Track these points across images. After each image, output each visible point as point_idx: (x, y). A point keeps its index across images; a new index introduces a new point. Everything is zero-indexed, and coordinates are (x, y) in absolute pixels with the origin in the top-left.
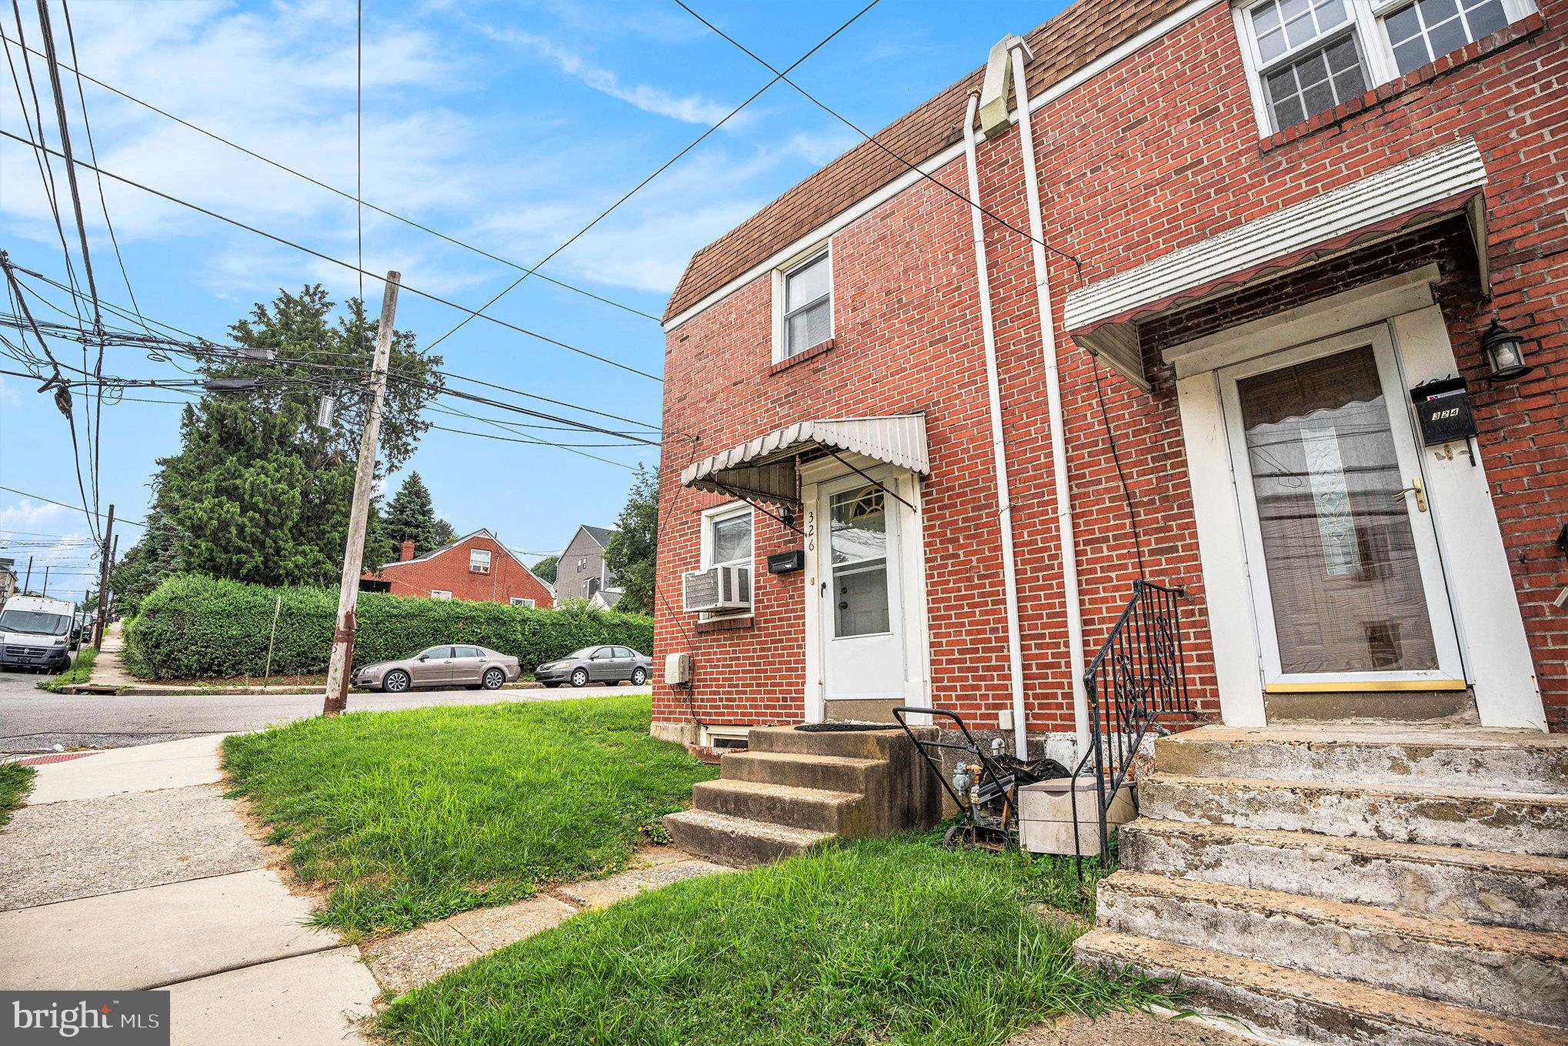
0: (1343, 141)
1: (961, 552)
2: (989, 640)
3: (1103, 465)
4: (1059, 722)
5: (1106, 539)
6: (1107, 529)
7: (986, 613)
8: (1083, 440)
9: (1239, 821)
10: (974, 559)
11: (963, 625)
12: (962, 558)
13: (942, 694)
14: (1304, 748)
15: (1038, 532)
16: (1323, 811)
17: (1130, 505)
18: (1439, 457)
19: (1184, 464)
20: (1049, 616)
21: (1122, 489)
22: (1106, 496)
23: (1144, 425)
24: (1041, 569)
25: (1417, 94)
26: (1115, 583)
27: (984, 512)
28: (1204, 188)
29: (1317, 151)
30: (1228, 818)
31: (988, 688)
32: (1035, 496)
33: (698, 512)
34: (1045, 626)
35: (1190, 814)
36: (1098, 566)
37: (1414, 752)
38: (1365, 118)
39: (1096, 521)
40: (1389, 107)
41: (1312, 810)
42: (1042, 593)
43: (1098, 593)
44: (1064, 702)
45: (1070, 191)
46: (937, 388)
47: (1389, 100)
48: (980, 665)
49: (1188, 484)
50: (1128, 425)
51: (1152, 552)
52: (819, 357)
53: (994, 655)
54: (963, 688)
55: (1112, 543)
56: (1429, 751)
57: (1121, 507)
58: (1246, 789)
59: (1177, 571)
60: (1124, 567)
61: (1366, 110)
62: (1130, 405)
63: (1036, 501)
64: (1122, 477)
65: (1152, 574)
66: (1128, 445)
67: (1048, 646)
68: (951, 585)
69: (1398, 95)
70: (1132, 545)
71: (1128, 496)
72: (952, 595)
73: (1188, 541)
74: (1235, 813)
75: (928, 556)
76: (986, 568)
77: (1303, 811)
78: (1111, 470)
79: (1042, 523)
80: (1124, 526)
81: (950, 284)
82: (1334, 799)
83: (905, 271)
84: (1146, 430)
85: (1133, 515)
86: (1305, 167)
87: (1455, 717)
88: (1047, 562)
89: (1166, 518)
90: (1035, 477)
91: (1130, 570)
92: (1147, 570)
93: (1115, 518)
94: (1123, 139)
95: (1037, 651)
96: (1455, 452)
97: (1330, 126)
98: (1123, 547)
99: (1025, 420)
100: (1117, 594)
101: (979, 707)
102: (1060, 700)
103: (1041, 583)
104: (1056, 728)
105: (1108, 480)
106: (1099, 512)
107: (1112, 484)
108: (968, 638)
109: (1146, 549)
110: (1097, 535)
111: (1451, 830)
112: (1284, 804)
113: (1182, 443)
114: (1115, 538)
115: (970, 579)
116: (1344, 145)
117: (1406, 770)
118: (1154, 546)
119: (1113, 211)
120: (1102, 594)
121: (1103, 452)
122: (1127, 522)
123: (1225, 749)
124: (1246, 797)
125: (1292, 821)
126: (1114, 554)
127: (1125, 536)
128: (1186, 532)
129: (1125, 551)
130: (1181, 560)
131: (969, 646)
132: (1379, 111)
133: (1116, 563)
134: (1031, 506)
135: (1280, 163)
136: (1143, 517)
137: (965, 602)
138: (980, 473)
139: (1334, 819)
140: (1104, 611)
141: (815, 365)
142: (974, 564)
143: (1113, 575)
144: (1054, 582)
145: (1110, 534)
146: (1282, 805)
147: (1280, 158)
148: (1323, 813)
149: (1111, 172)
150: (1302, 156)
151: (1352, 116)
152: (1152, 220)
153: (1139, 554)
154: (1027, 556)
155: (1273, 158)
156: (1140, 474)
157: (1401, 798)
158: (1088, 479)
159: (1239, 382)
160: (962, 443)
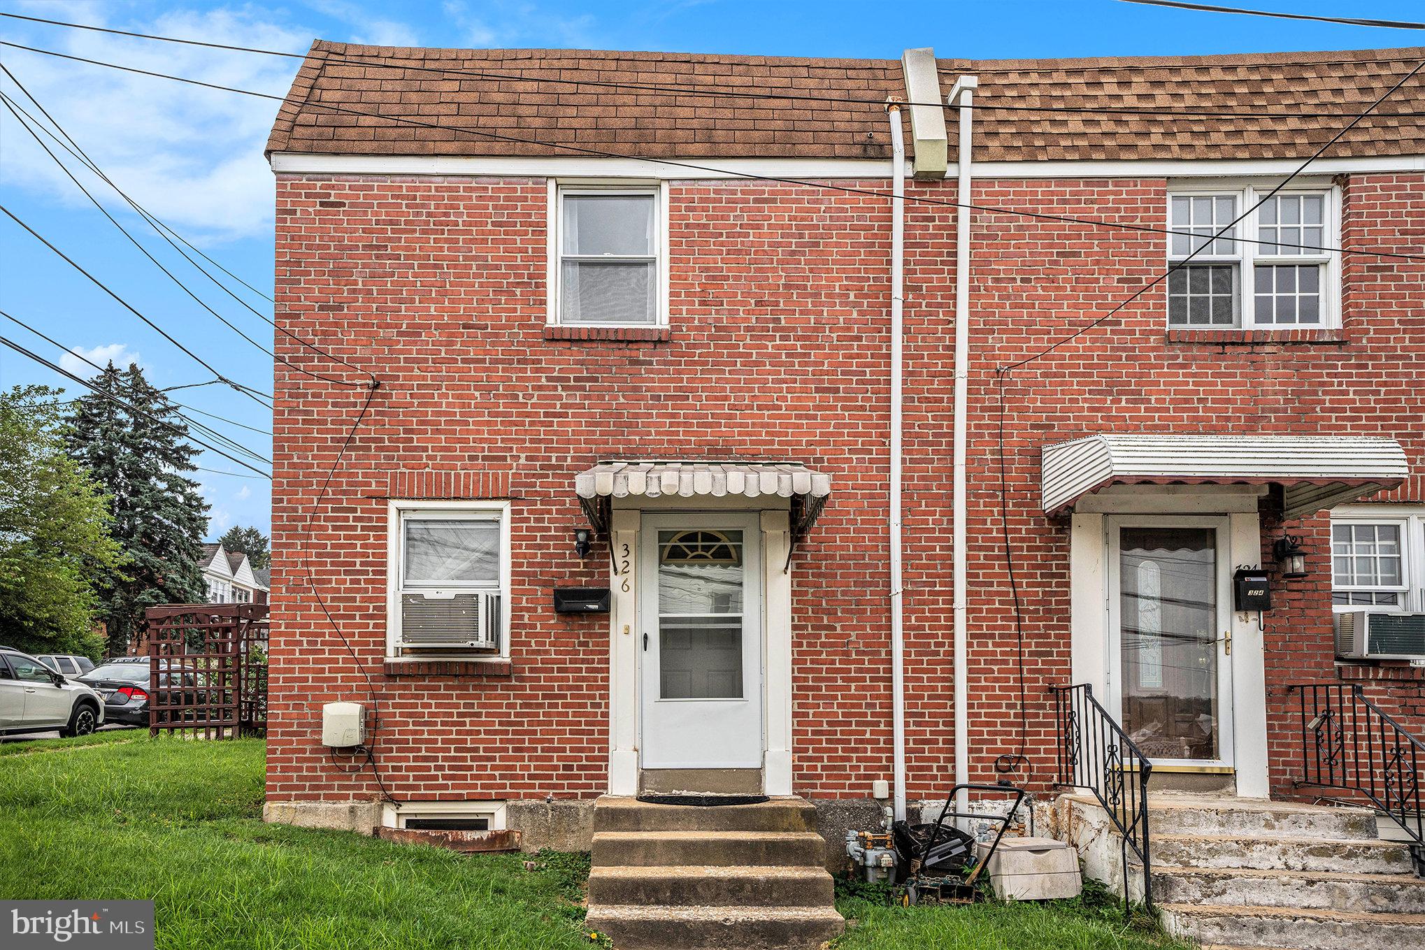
0: (1224, 361)
1: (838, 626)
2: (865, 715)
3: (997, 570)
4: (933, 791)
5: (992, 636)
6: (995, 627)
7: (864, 688)
8: (980, 543)
9: (1202, 863)
10: (853, 634)
11: (836, 697)
12: (839, 631)
13: (805, 764)
14: (1213, 813)
15: (927, 619)
16: (1255, 855)
17: (1017, 610)
18: (1241, 620)
19: (1068, 585)
20: (930, 697)
21: (1012, 594)
22: (997, 598)
23: (1038, 544)
24: (927, 654)
25: (1274, 349)
26: (996, 675)
27: (868, 590)
28: (1118, 349)
29: (1204, 360)
30: (1194, 862)
31: (859, 759)
32: (925, 584)
33: (383, 499)
34: (924, 706)
35: (1167, 861)
36: (982, 658)
37: (1278, 816)
38: (1241, 349)
39: (985, 619)
40: (1257, 349)
41: (1249, 854)
42: (925, 676)
43: (980, 682)
44: (939, 774)
45: (998, 289)
46: (820, 443)
47: (1257, 344)
48: (853, 737)
49: (1069, 602)
50: (1022, 540)
51: (1031, 654)
52: (643, 345)
53: (868, 729)
54: (830, 759)
55: (997, 640)
56: (1286, 816)
57: (1009, 611)
58: (1207, 842)
59: (1050, 671)
60: (1006, 662)
61: (1243, 344)
62: (1027, 522)
63: (927, 589)
64: (1013, 584)
65: (1029, 671)
66: (1021, 557)
67: (927, 724)
68: (824, 656)
69: (1264, 344)
70: (1015, 645)
71: (1017, 602)
72: (824, 667)
73: (1062, 649)
74: (1199, 858)
75: (796, 622)
76: (866, 645)
77: (1243, 855)
78: (1005, 575)
79: (931, 611)
80: (1009, 627)
81: (849, 329)
82: (1262, 846)
83: (786, 286)
84: (1038, 548)
85: (1019, 619)
86: (1194, 369)
87: (1224, 791)
88: (933, 648)
89: (1047, 627)
90: (928, 567)
91: (1011, 666)
92: (1025, 668)
93: (1003, 619)
94: (1056, 263)
95: (915, 728)
96: (1250, 618)
97: (1217, 344)
98: (1007, 645)
99: (923, 508)
100: (997, 685)
101: (848, 777)
102: (935, 772)
103: (925, 666)
104: (929, 797)
105: (999, 584)
106: (988, 611)
107: (1003, 589)
108: (840, 711)
109: (1027, 650)
110: (985, 631)
111: (1325, 862)
112: (1231, 851)
113: (1068, 567)
114: (1001, 636)
115: (847, 653)
116: (1223, 364)
117: (1273, 827)
118: (1033, 648)
119: (1037, 332)
120: (983, 683)
121: (998, 558)
122: (1013, 624)
123: (1161, 814)
124: (1207, 847)
125: (1236, 862)
126: (998, 650)
127: (1010, 636)
128: (1062, 641)
129: (1009, 649)
130: (1055, 663)
131: (840, 719)
132: (1249, 349)
133: (999, 657)
134: (922, 593)
135: (1178, 357)
136: (1027, 623)
137: (839, 676)
138: (866, 548)
139: (1262, 859)
140: (984, 697)
141: (634, 353)
142: (853, 638)
143: (995, 668)
144: (938, 667)
145: (997, 632)
146: (1230, 852)
147: (1178, 352)
148: (1256, 856)
149: (1040, 292)
150: (1194, 358)
151: (1233, 344)
152: (1071, 357)
153: (1020, 654)
154: (912, 640)
155: (1173, 350)
156: (1028, 585)
157: (1300, 845)
158: (981, 579)
159: (1123, 530)
160: (848, 513)
